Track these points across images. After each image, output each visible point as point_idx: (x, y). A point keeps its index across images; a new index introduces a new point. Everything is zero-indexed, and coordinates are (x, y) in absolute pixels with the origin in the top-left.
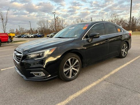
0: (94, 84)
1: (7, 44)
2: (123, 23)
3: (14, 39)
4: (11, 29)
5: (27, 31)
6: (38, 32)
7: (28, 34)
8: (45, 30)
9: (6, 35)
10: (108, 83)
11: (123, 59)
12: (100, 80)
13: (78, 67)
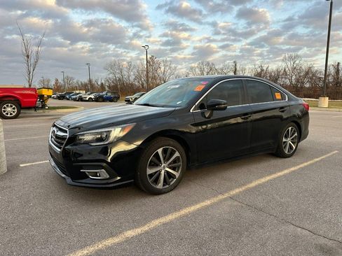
0: (208, 202)
1: (32, 112)
2: (311, 78)
3: (50, 103)
4: (45, 78)
5: (80, 83)
6: (107, 89)
7: (81, 92)
8: (124, 84)
9: (34, 93)
10: (236, 203)
11: (286, 159)
12: (221, 197)
13: (179, 167)
